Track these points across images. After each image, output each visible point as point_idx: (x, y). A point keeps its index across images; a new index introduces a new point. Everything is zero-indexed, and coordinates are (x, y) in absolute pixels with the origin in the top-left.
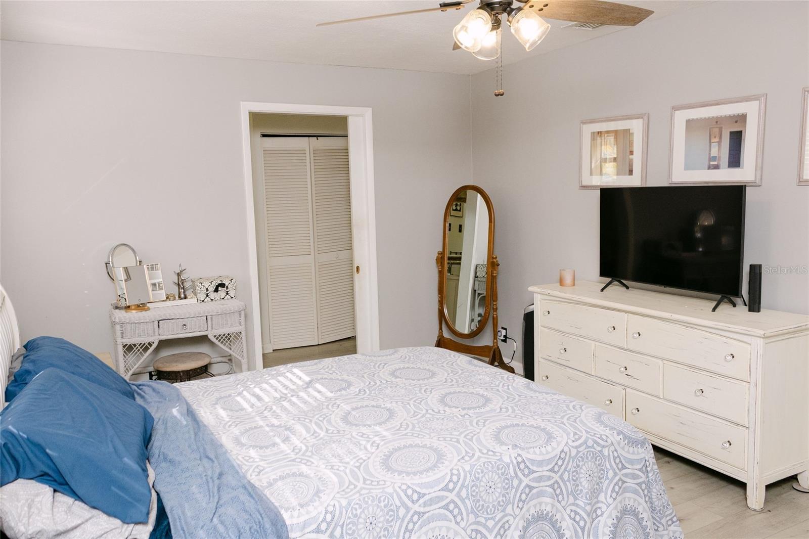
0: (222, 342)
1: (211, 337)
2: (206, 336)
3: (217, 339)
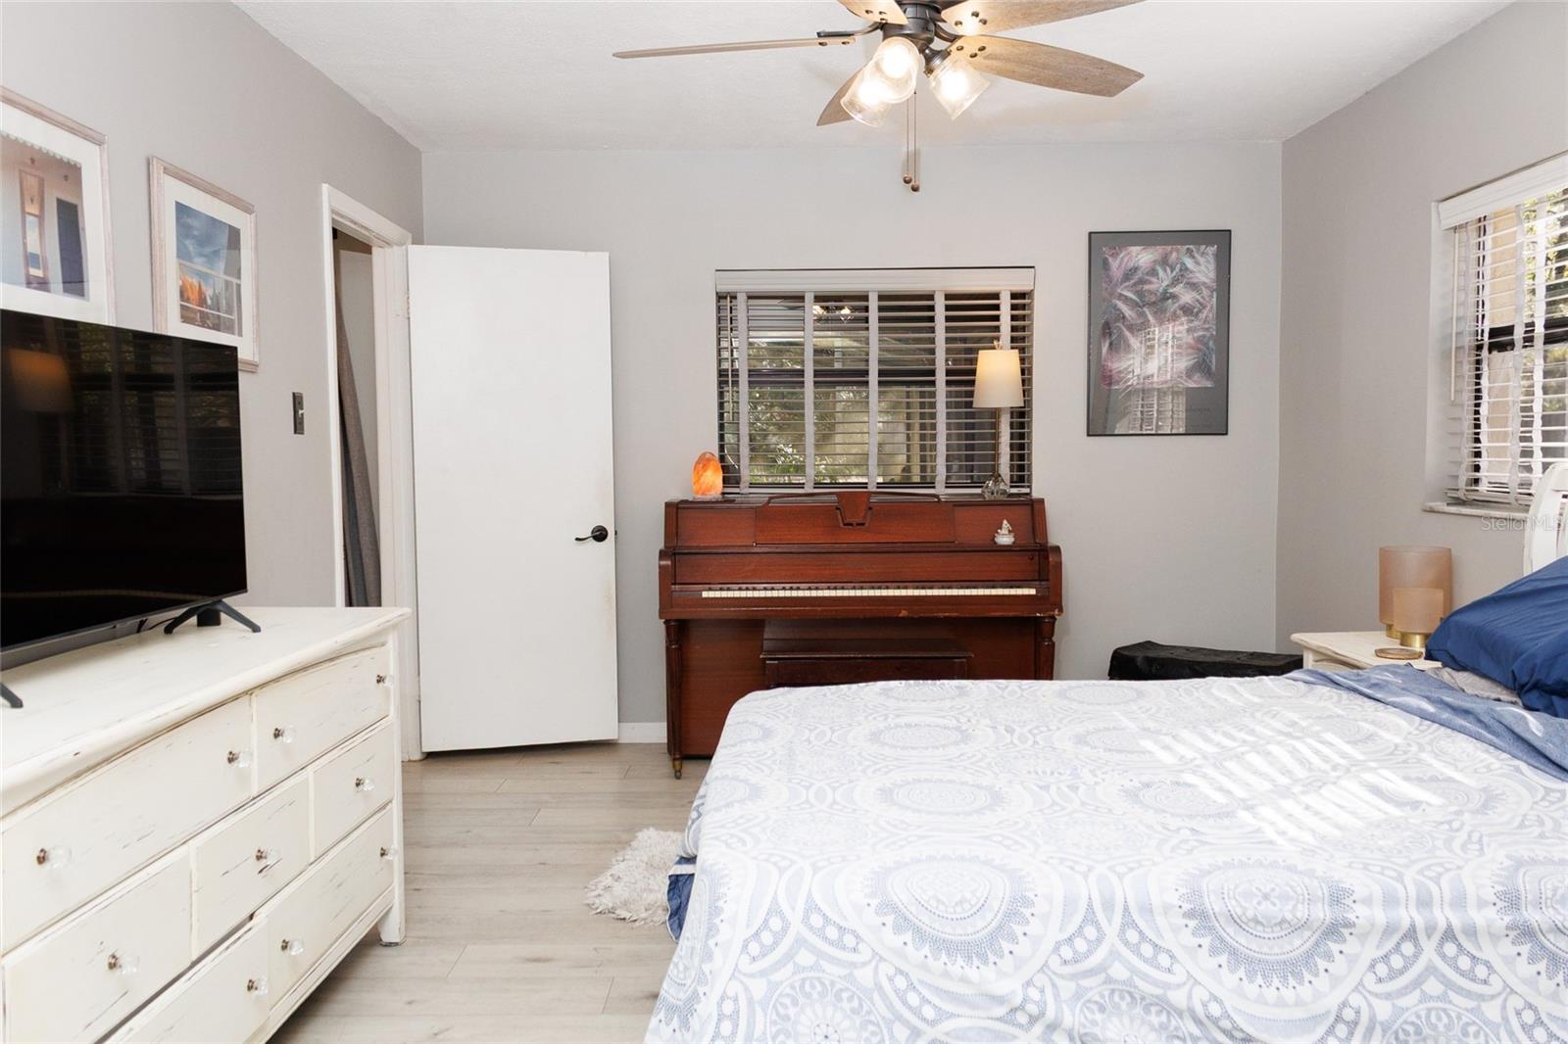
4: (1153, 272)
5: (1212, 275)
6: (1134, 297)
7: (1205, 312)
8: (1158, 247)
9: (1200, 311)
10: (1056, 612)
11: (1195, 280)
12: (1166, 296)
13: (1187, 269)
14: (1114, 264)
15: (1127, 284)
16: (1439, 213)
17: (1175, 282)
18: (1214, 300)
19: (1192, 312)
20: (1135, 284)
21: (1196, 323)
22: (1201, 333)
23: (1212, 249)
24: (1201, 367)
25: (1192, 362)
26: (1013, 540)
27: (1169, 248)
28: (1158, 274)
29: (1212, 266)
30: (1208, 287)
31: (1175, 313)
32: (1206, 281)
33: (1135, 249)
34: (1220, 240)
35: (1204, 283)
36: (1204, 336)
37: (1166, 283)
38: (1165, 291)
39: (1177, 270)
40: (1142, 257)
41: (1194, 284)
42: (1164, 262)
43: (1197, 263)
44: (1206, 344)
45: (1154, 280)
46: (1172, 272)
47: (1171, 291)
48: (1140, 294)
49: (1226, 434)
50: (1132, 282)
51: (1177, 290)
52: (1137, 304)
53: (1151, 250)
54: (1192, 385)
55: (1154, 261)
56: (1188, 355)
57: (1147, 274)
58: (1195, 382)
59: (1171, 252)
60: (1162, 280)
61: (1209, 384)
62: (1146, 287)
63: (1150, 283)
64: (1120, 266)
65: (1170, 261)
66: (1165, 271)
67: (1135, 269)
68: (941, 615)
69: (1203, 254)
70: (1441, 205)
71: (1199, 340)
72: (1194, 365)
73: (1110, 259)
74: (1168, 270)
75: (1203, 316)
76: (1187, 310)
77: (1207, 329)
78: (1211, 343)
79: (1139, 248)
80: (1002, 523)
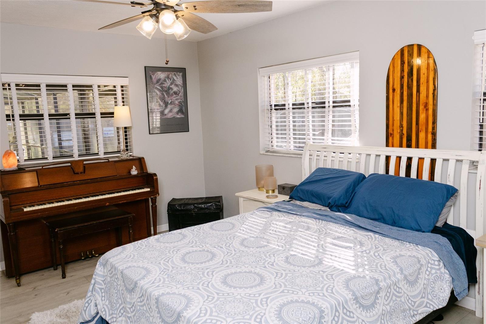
4: (165, 81)
5: (182, 82)
6: (160, 89)
7: (181, 93)
8: (166, 73)
9: (179, 93)
10: (157, 195)
11: (177, 84)
12: (169, 88)
13: (174, 80)
14: (153, 77)
15: (158, 84)
16: (259, 72)
17: (171, 84)
18: (183, 90)
19: (177, 94)
20: (160, 84)
21: (178, 97)
22: (180, 100)
23: (181, 74)
24: (180, 111)
25: (178, 109)
26: (137, 172)
27: (169, 73)
28: (166, 81)
29: (181, 79)
30: (181, 86)
31: (172, 94)
32: (180, 84)
33: (159, 73)
34: (183, 71)
35: (180, 85)
36: (181, 101)
37: (169, 84)
38: (169, 87)
39: (172, 80)
40: (162, 75)
41: (177, 85)
42: (168, 77)
43: (177, 78)
44: (181, 104)
45: (165, 83)
46: (170, 80)
47: (170, 87)
48: (162, 87)
49: (189, 131)
50: (159, 83)
51: (172, 86)
52: (161, 91)
53: (164, 73)
54: (178, 116)
55: (165, 77)
56: (177, 107)
57: (164, 81)
58: (179, 116)
59: (170, 74)
60: (167, 84)
61: (183, 116)
62: (163, 85)
63: (165, 84)
64: (155, 78)
65: (170, 77)
66: (168, 80)
67: (160, 79)
68: (121, 202)
69: (179, 75)
70: (260, 69)
71: (180, 102)
72: (178, 111)
73: (152, 76)
74: (169, 80)
75: (180, 95)
76: (175, 93)
77: (181, 99)
78: (183, 103)
79: (160, 72)
80: (133, 167)
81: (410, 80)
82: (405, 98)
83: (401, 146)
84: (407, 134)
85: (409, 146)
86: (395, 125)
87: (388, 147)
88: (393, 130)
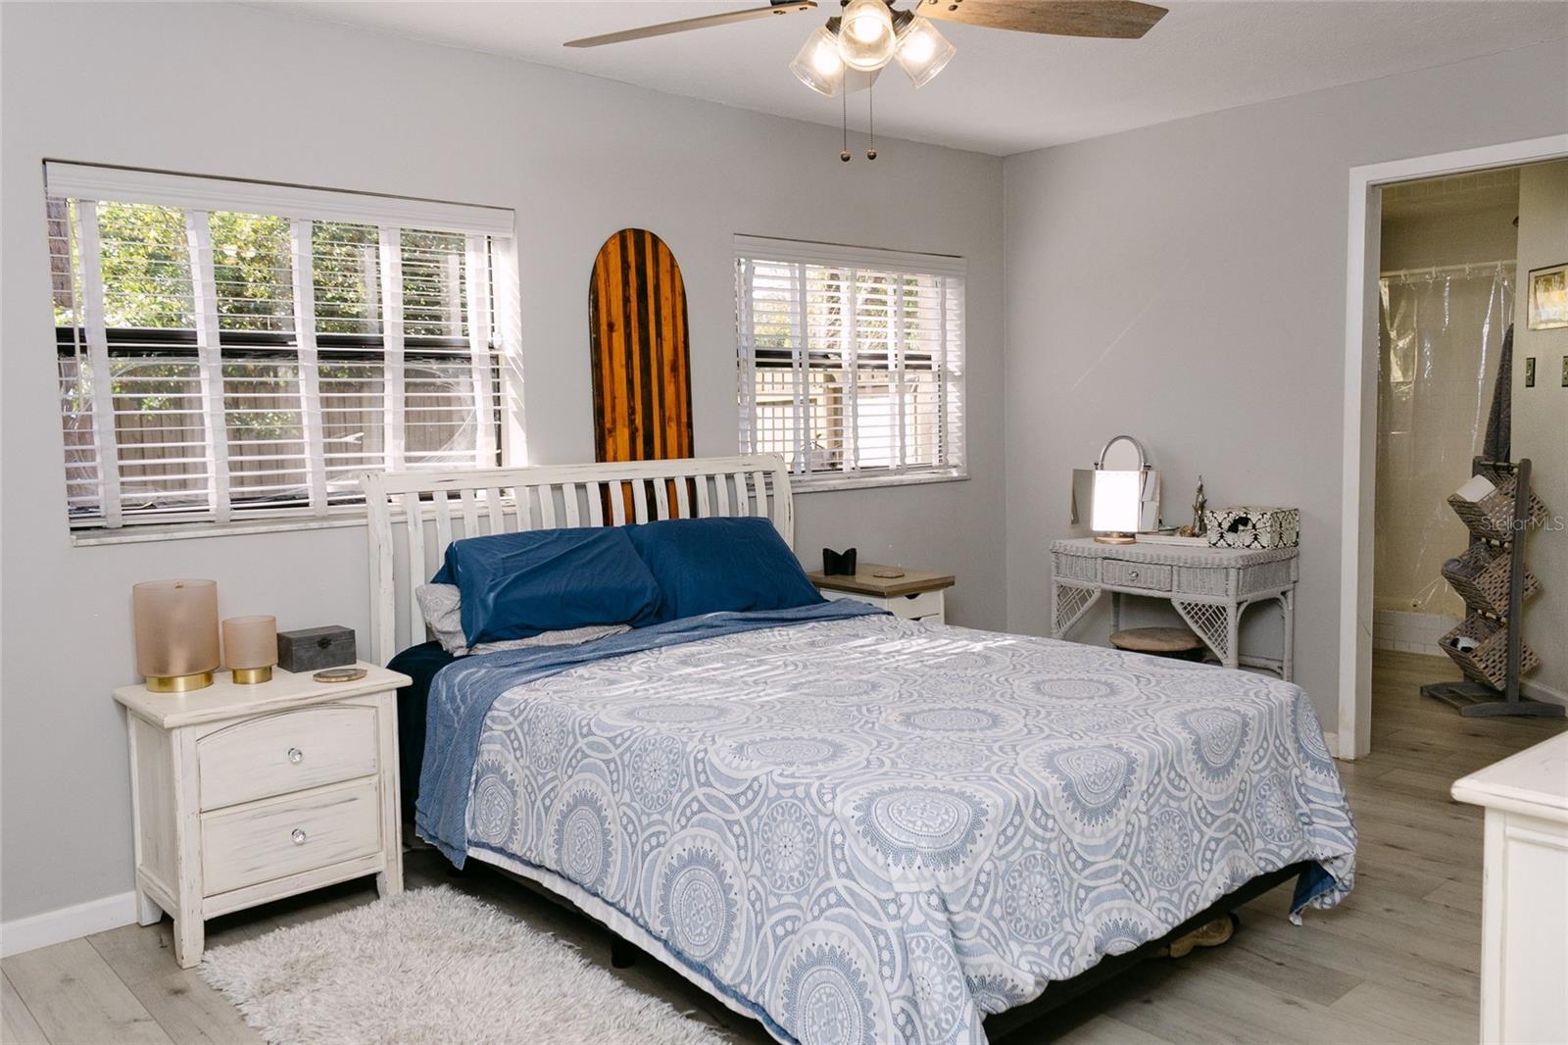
0: (1192, 617)
1: (1176, 604)
2: (1168, 601)
3: (1185, 608)
81: (643, 311)
82: (636, 348)
83: (633, 457)
84: (644, 429)
85: (649, 455)
86: (618, 409)
87: (605, 461)
88: (614, 421)
